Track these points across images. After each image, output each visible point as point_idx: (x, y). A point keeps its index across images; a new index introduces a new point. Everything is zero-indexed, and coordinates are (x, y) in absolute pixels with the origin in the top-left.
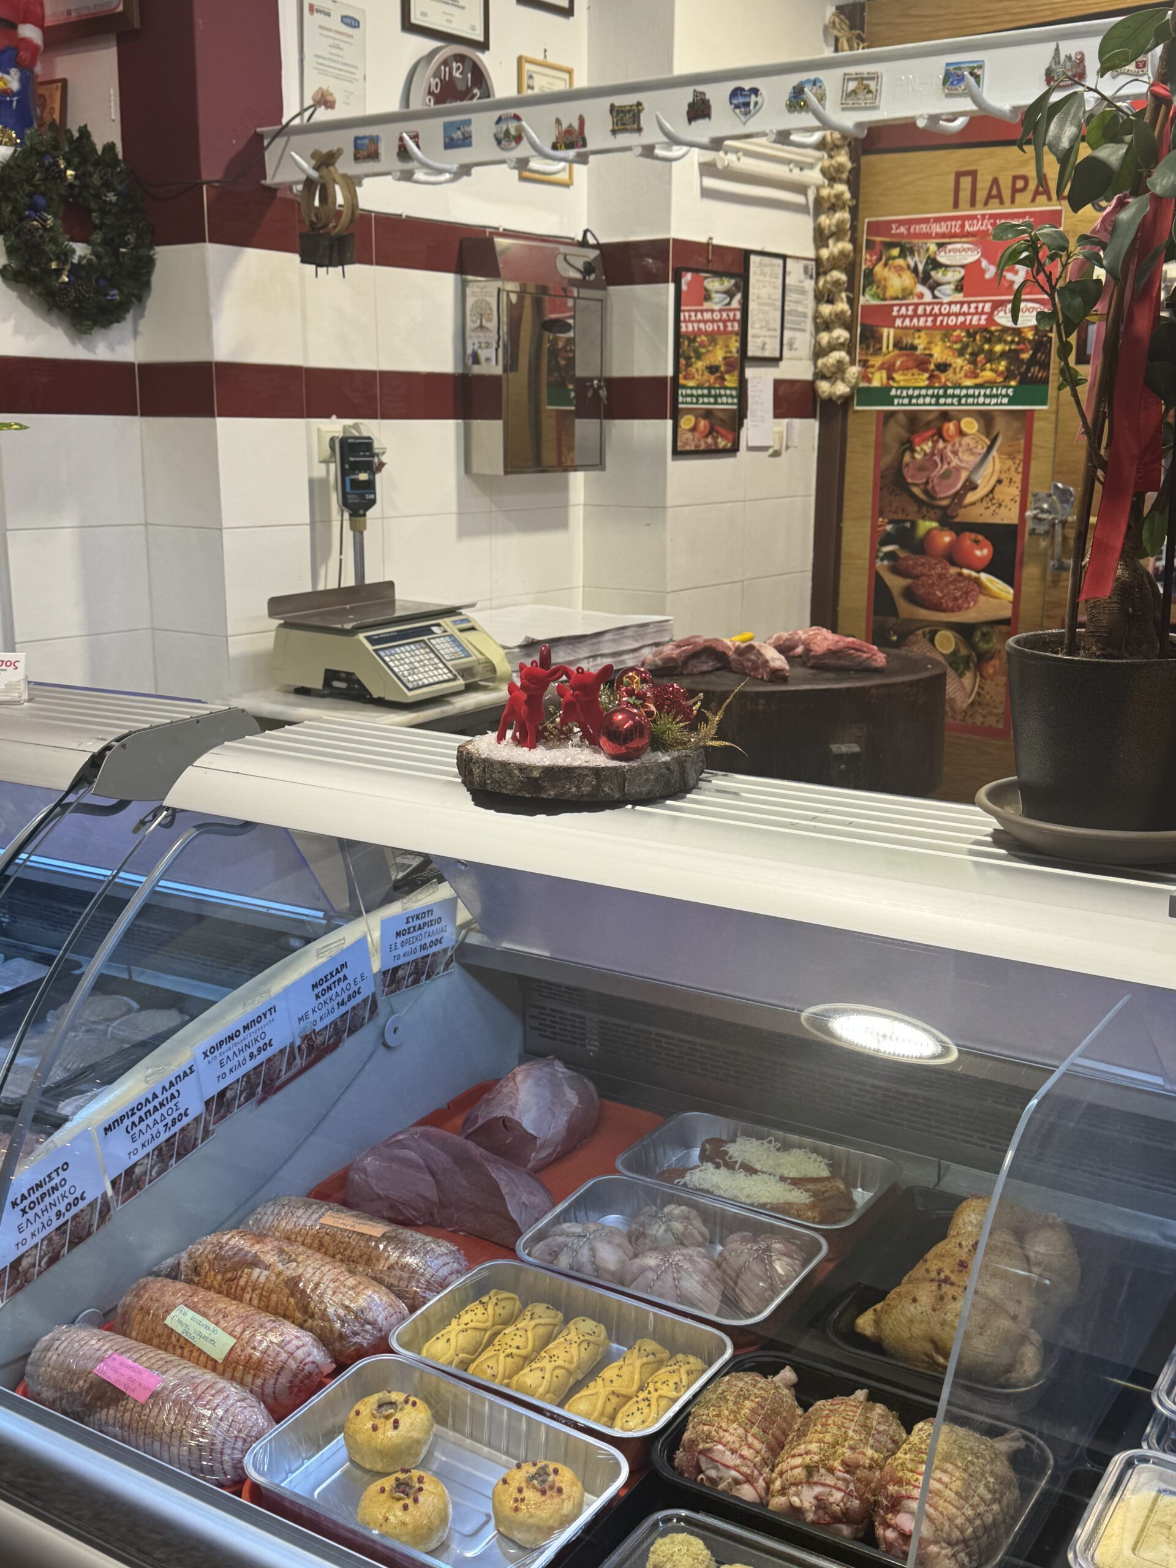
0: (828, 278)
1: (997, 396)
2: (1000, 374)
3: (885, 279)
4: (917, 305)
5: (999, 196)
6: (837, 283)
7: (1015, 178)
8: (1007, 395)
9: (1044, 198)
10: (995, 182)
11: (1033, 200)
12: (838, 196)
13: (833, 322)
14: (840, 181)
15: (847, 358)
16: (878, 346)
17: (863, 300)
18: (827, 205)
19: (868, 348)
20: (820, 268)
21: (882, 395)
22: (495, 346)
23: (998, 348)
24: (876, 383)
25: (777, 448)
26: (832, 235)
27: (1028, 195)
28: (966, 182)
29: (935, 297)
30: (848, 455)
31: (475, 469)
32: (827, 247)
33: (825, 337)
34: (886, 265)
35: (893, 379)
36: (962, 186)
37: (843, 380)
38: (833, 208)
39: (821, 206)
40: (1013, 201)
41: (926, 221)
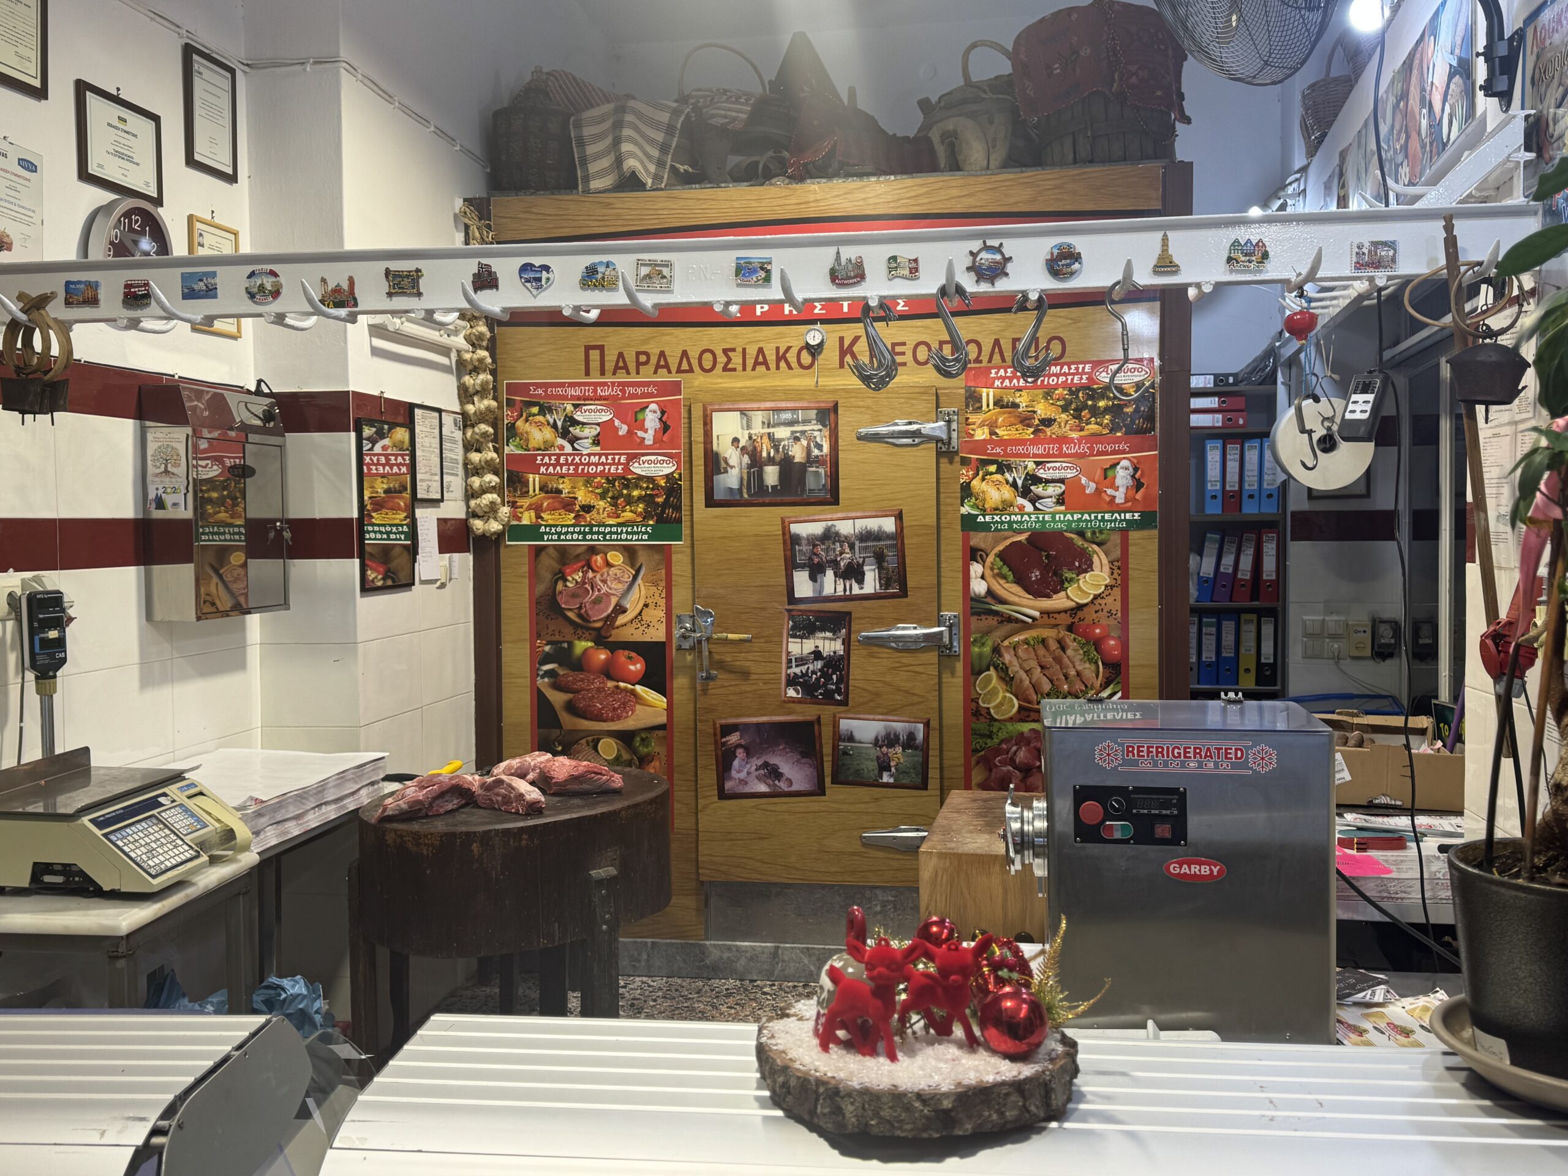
0: (476, 429)
1: (637, 533)
2: (639, 515)
3: (527, 433)
4: (559, 456)
5: (626, 367)
6: (485, 435)
7: (638, 354)
8: (646, 533)
9: (664, 371)
10: (621, 355)
11: (655, 372)
12: (481, 360)
13: (483, 468)
14: (481, 347)
15: (499, 500)
16: (525, 489)
17: (507, 450)
18: (470, 367)
19: (515, 491)
20: (466, 421)
21: (532, 531)
22: (184, 491)
23: (636, 493)
24: (525, 521)
25: (443, 581)
26: (477, 392)
27: (651, 368)
28: (595, 355)
29: (574, 449)
30: (503, 585)
31: (158, 616)
32: (473, 403)
33: (476, 482)
34: (527, 420)
35: (542, 518)
36: (591, 358)
37: (495, 519)
38: (475, 370)
39: (462, 367)
40: (638, 373)
41: (562, 385)
